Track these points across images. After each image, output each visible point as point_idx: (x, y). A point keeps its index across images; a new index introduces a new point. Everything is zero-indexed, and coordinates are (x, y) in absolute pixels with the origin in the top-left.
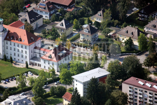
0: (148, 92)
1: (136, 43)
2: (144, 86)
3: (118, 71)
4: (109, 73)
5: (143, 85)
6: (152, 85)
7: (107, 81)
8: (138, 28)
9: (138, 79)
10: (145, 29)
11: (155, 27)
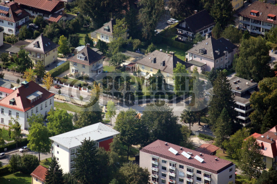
0: (186, 167)
2: (178, 157)
3: (133, 129)
4: (118, 133)
5: (177, 154)
6: (192, 155)
7: (113, 146)
8: (174, 54)
9: (168, 144)
10: (187, 56)
11: (205, 52)
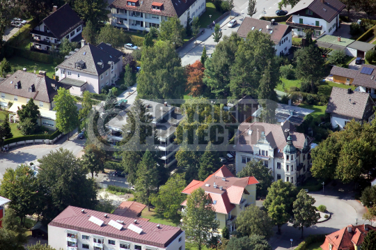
1: (46, 112)
2: (104, 229)
3: (28, 193)
4: (7, 200)
5: (103, 225)
6: (123, 224)
7: (6, 222)
9: (86, 210)
10: (58, 73)
11: (84, 66)
